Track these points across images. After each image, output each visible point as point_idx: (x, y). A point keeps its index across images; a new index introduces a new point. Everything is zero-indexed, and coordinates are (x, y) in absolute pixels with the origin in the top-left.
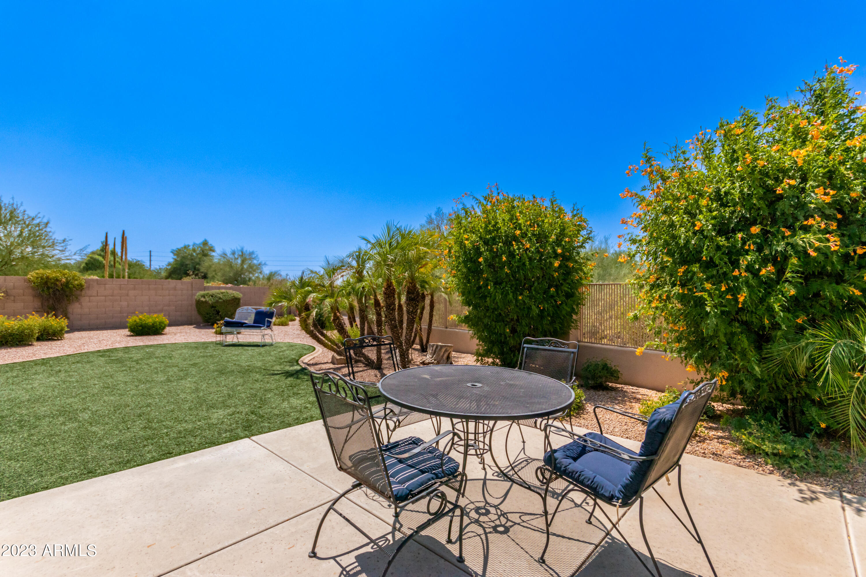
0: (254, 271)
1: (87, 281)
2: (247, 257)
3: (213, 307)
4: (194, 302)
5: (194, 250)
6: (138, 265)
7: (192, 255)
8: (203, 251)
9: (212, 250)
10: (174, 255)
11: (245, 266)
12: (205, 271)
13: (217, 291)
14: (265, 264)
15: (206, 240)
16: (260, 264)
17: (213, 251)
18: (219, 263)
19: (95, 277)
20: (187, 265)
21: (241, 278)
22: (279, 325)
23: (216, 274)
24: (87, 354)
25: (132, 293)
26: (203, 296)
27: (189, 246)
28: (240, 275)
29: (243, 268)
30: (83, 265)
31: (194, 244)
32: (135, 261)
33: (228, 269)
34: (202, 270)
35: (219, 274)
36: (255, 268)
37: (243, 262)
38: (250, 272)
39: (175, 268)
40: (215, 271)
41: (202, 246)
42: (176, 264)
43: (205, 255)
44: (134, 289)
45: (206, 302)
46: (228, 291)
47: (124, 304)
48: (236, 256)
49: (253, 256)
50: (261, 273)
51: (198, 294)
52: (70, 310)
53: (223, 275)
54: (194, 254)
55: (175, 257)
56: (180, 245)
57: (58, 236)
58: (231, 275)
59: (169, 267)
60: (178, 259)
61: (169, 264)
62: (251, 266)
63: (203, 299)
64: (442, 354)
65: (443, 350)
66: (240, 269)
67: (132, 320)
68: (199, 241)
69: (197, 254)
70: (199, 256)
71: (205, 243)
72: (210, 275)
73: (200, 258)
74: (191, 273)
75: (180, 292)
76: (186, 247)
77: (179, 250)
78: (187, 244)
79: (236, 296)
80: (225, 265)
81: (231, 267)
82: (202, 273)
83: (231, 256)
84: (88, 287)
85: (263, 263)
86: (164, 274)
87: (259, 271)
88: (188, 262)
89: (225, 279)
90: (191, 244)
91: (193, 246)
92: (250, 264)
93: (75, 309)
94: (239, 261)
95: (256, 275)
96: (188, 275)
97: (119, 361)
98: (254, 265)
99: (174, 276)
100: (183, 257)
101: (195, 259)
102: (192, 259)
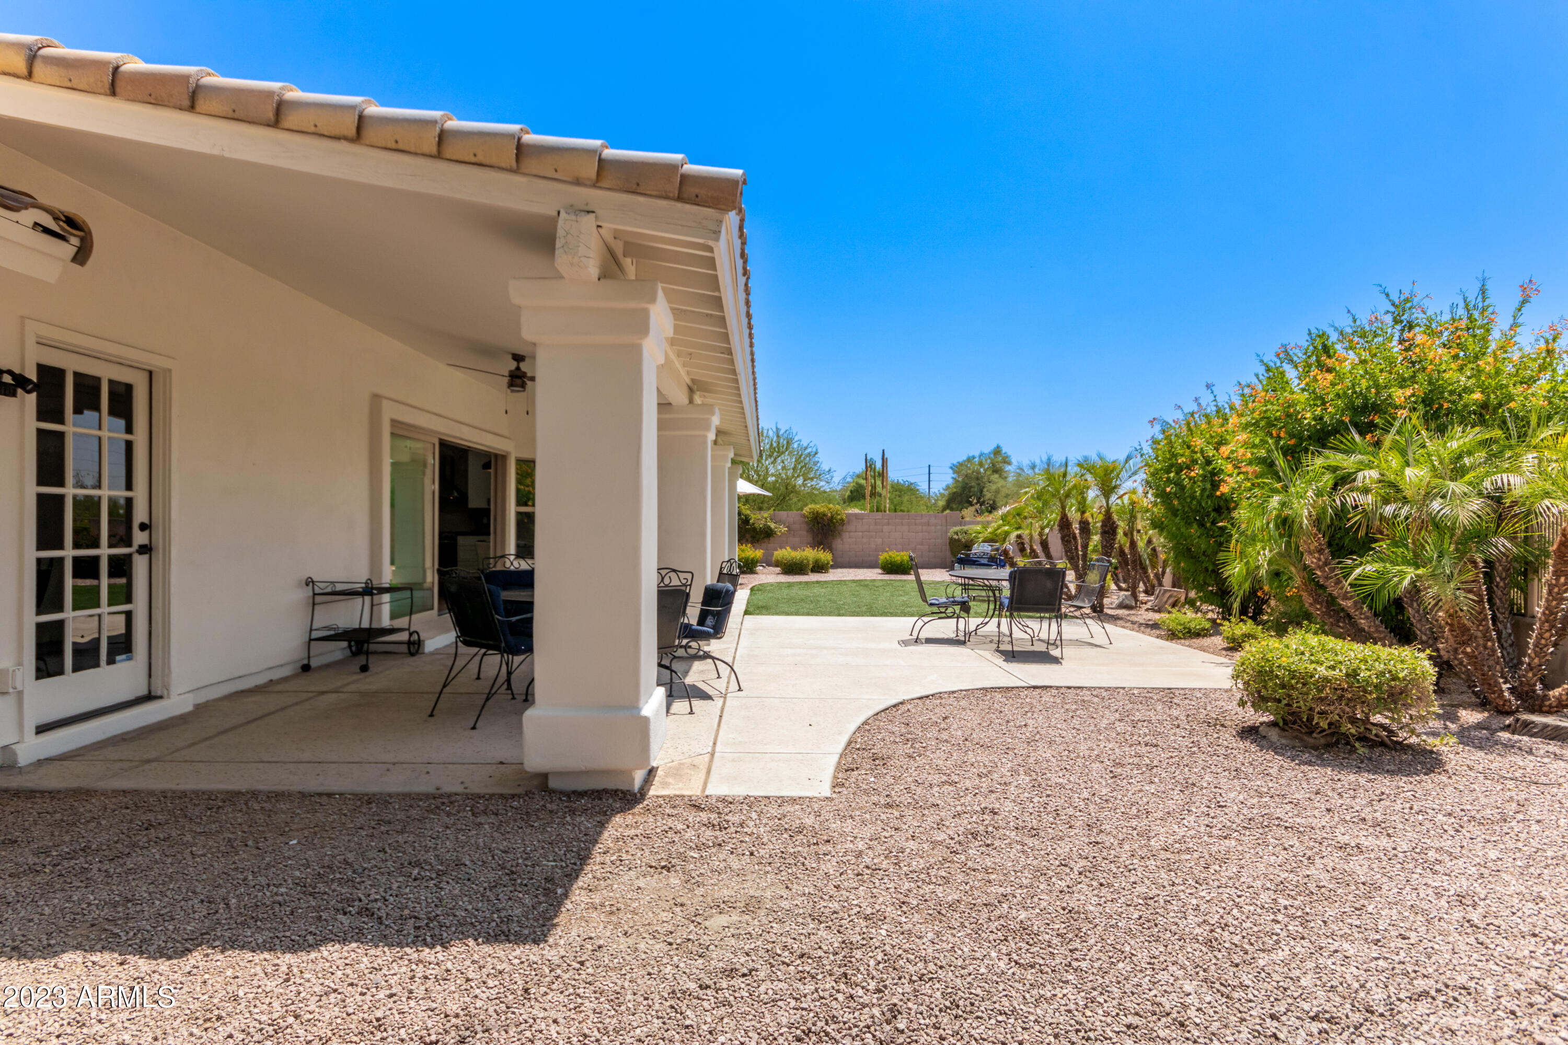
1: (848, 515)
3: (966, 546)
4: (948, 540)
5: (981, 464)
6: (910, 488)
7: (979, 473)
8: (993, 465)
9: (1006, 461)
10: (955, 472)
12: (994, 496)
13: (972, 527)
15: (998, 447)
17: (1009, 463)
19: (857, 511)
20: (971, 487)
24: (845, 581)
25: (886, 528)
26: (957, 533)
27: (974, 457)
30: (848, 493)
31: (981, 455)
34: (990, 494)
39: (954, 493)
41: (992, 456)
42: (956, 487)
43: (995, 471)
44: (888, 524)
45: (959, 540)
47: (879, 541)
51: (951, 530)
52: (834, 546)
54: (982, 470)
55: (955, 476)
56: (962, 458)
57: (825, 467)
59: (948, 492)
60: (960, 479)
61: (948, 487)
63: (956, 537)
64: (1165, 599)
65: (1167, 595)
67: (883, 557)
68: (988, 448)
69: (985, 470)
70: (988, 473)
71: (997, 451)
73: (989, 477)
74: (975, 501)
76: (970, 459)
77: (961, 464)
78: (971, 455)
82: (990, 499)
83: (1030, 472)
84: (849, 522)
86: (941, 503)
88: (973, 484)
90: (977, 454)
91: (980, 456)
93: (838, 544)
96: (971, 504)
97: (866, 586)
99: (954, 506)
100: (966, 476)
101: (982, 477)
102: (978, 479)
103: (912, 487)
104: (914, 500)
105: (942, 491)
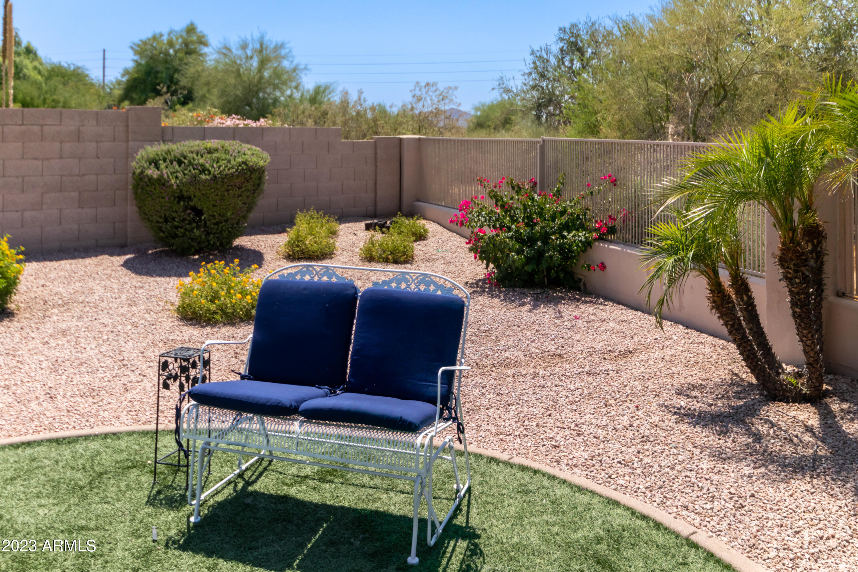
0: (285, 83)
2: (272, 55)
3: (181, 198)
4: (131, 181)
5: (170, 44)
6: (79, 74)
7: (167, 54)
8: (187, 45)
9: (203, 41)
10: (136, 52)
11: (266, 74)
12: (189, 85)
13: (196, 144)
14: (306, 68)
15: (192, 24)
16: (294, 70)
18: (216, 68)
20: (157, 72)
21: (258, 98)
22: (386, 261)
23: (209, 91)
26: (155, 162)
27: (161, 35)
28: (257, 93)
29: (261, 77)
31: (172, 32)
32: (72, 67)
33: (232, 80)
34: (184, 82)
35: (215, 91)
36: (285, 77)
37: (263, 63)
38: (276, 87)
40: (208, 84)
41: (185, 35)
42: (137, 72)
43: (189, 53)
45: (161, 182)
46: (227, 144)
48: (249, 53)
49: (283, 52)
50: (296, 88)
51: (141, 153)
53: (223, 93)
54: (171, 51)
55: (136, 58)
58: (238, 93)
59: (124, 79)
60: (143, 62)
61: (126, 72)
62: (277, 74)
63: (152, 172)
66: (255, 81)
69: (176, 52)
70: (180, 55)
71: (191, 29)
72: (198, 93)
73: (181, 60)
74: (165, 89)
75: (93, 145)
76: (156, 37)
77: (144, 43)
78: (157, 31)
79: (253, 160)
80: (226, 71)
81: (238, 75)
82: (184, 88)
83: (240, 52)
85: (302, 67)
86: (118, 92)
87: (294, 84)
88: (160, 67)
89: (228, 102)
90: (166, 31)
91: (170, 35)
92: (275, 68)
94: (255, 63)
95: (288, 92)
96: (158, 93)
98: (284, 71)
99: (134, 96)
100: (151, 58)
101: (172, 60)
102: (166, 62)
103: (80, 71)
104: (81, 87)
105: (119, 78)
